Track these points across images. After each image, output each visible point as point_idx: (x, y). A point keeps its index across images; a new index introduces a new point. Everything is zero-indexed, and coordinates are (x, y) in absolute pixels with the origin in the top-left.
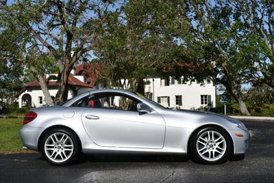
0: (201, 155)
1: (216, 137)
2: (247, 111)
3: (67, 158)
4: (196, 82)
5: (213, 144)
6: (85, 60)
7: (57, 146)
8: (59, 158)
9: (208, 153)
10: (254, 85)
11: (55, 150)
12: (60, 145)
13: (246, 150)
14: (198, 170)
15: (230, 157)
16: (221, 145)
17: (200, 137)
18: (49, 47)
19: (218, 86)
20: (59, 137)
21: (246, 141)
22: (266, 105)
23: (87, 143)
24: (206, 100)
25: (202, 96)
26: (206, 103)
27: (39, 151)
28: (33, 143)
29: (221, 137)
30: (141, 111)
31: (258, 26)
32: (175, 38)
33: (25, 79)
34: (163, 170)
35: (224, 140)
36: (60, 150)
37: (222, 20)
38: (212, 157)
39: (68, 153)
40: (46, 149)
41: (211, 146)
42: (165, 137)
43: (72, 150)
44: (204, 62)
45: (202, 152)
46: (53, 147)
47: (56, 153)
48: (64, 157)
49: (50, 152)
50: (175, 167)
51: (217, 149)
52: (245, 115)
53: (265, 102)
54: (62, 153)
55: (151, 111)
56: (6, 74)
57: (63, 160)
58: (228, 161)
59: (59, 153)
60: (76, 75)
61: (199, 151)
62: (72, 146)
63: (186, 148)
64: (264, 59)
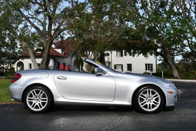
0: (142, 106)
1: (153, 93)
2: (178, 76)
3: (43, 108)
4: (142, 54)
5: (151, 98)
6: (62, 38)
7: (36, 99)
8: (37, 107)
9: (147, 105)
10: (184, 57)
11: (34, 102)
12: (38, 98)
13: (176, 104)
14: (139, 117)
15: (163, 108)
16: (157, 100)
17: (141, 93)
18: (36, 28)
19: (158, 57)
20: (37, 92)
21: (175, 97)
22: (193, 71)
23: (57, 97)
24: (149, 67)
25: (146, 65)
26: (149, 70)
27: (23, 102)
28: (19, 97)
29: (157, 93)
30: (98, 73)
31: (187, 14)
32: (127, 22)
33: (19, 51)
34: (113, 117)
35: (159, 96)
36: (38, 102)
37: (161, 10)
38: (150, 108)
39: (43, 104)
40: (27, 101)
41: (149, 100)
42: (115, 93)
43: (47, 102)
44: (148, 40)
45: (142, 104)
46: (33, 100)
47: (35, 104)
48: (41, 107)
49: (31, 103)
50: (123, 115)
51: (154, 102)
52: (177, 78)
53: (192, 70)
54: (39, 104)
55: (105, 74)
56: (5, 47)
57: (40, 109)
58: (162, 111)
59: (37, 104)
60: (56, 48)
61: (140, 104)
62: (47, 98)
63: (131, 101)
64: (191, 38)
